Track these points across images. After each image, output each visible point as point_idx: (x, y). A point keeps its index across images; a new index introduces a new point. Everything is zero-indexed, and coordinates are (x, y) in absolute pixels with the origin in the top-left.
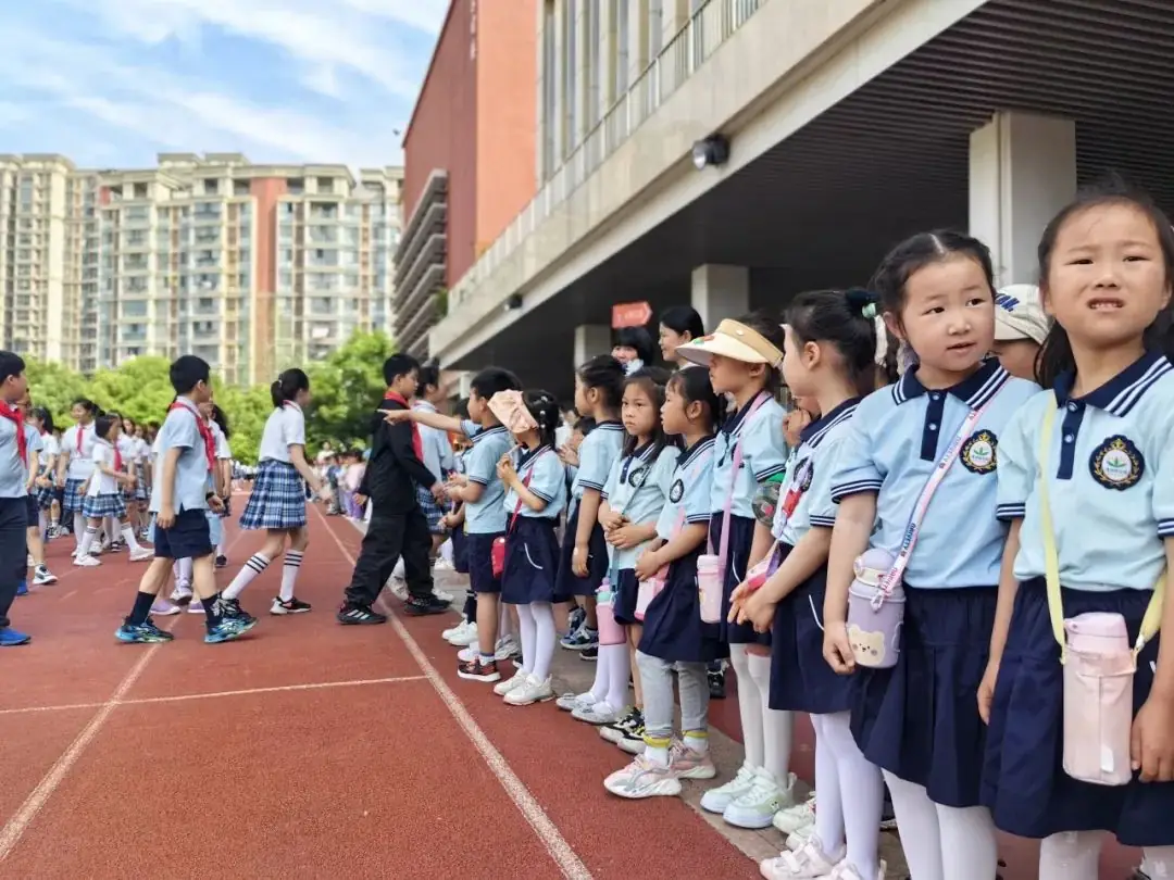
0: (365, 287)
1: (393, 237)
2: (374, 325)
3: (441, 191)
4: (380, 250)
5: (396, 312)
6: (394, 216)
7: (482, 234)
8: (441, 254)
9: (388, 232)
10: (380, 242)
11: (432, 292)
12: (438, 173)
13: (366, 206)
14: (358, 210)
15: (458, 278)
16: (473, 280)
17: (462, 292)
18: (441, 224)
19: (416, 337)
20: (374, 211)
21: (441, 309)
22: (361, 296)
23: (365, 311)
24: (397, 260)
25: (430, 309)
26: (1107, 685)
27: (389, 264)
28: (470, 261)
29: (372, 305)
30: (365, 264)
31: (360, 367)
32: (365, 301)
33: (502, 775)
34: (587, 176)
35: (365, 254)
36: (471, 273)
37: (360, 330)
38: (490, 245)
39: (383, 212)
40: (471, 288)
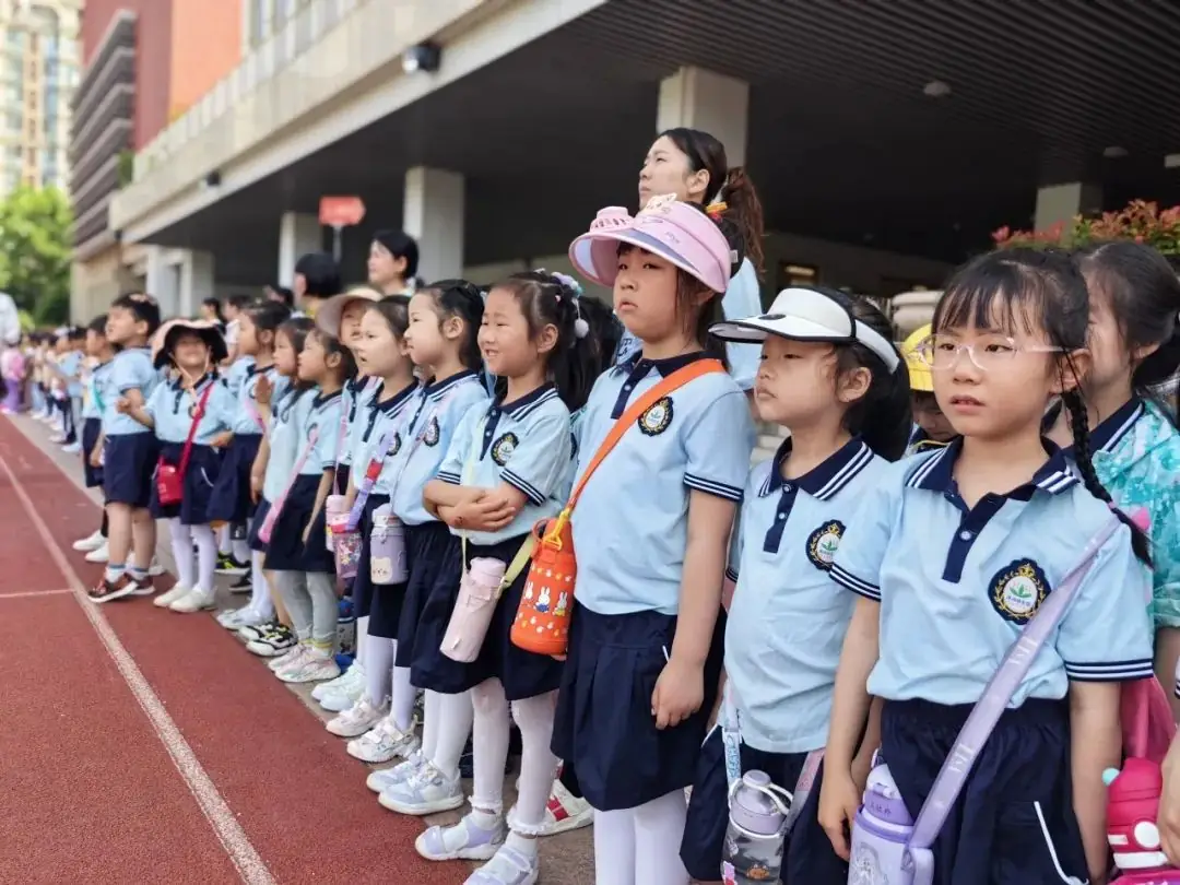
0: (33, 132)
1: (69, 76)
2: (44, 180)
3: (128, 35)
4: (52, 91)
5: (72, 168)
6: (69, 50)
7: (178, 93)
8: (127, 108)
9: (63, 70)
10: (52, 81)
11: (116, 151)
12: (124, 14)
13: (34, 36)
14: (24, 37)
15: (147, 141)
16: (165, 148)
17: (152, 159)
18: (127, 73)
19: (93, 204)
20: (45, 43)
21: (124, 175)
22: (27, 144)
23: (32, 161)
24: (75, 106)
25: (112, 172)
26: (473, 601)
27: (63, 109)
28: (162, 122)
29: (41, 156)
30: (33, 105)
31: (24, 228)
32: (32, 151)
33: (130, 677)
34: (297, 53)
35: (33, 93)
36: (162, 138)
37: (25, 184)
38: (185, 109)
39: (57, 45)
40: (162, 156)
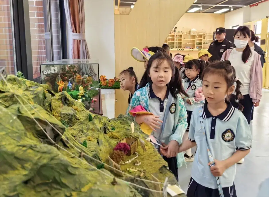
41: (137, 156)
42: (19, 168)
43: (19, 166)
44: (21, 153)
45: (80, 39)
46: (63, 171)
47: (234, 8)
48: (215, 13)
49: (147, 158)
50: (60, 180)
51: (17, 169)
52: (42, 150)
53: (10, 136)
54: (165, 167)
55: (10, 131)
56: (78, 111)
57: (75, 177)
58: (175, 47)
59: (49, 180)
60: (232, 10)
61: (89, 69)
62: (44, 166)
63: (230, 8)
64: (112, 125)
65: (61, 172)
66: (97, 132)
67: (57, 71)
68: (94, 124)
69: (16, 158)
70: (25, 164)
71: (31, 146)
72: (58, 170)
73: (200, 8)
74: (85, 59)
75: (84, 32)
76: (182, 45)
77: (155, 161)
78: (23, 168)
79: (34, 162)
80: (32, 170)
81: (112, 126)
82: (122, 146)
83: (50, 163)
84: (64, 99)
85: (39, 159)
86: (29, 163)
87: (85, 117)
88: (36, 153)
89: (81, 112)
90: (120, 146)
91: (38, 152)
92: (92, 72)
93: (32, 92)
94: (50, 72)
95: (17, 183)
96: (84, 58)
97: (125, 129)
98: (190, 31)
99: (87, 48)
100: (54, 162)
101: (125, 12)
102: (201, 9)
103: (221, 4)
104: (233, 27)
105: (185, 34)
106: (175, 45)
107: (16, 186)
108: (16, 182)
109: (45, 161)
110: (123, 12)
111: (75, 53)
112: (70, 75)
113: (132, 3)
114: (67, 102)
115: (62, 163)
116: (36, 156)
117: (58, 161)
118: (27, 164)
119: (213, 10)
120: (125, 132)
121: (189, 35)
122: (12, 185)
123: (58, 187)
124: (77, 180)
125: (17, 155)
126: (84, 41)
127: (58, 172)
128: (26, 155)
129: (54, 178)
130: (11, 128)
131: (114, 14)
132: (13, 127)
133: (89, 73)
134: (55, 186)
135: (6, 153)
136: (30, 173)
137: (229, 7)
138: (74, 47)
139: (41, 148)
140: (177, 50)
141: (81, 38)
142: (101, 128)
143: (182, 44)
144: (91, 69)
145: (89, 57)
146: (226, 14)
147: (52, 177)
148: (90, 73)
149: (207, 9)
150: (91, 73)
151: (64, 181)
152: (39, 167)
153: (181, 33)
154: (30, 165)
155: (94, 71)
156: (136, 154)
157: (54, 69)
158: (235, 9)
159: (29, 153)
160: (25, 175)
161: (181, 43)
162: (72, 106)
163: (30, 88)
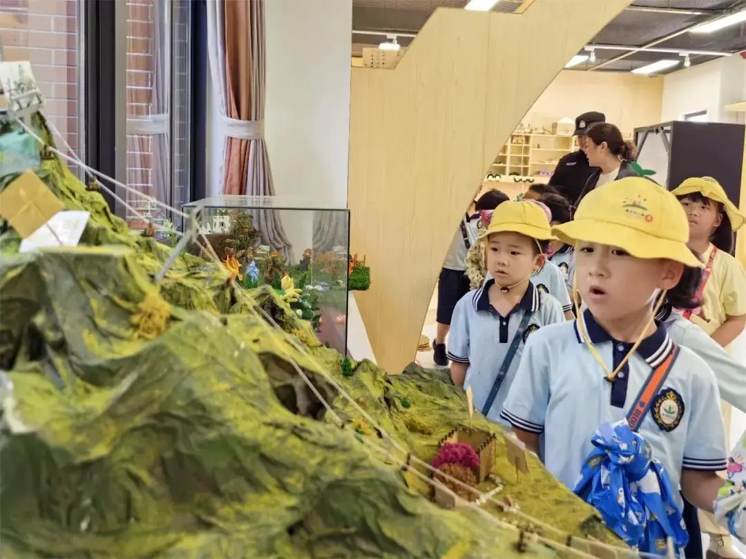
41: (497, 486)
42: (271, 487)
43: (270, 481)
44: (275, 444)
45: (249, 139)
46: (386, 502)
47: (692, 58)
48: (635, 71)
49: (530, 493)
50: (379, 527)
51: (268, 491)
52: (322, 440)
53: (242, 397)
54: (595, 518)
55: (238, 380)
56: (311, 344)
57: (417, 523)
58: (508, 172)
59: (347, 527)
60: (687, 64)
61: (270, 229)
62: (336, 485)
63: (683, 58)
64: (398, 393)
65: (382, 505)
66: (374, 411)
67: (229, 228)
68: (362, 386)
69: (265, 459)
70: (286, 475)
71: (295, 427)
72: (372, 498)
73: (590, 57)
74: (262, 196)
75: (263, 118)
76: (529, 166)
77: (558, 502)
78: (283, 487)
79: (310, 471)
80: (306, 493)
81: (398, 395)
82: (459, 453)
83: (350, 477)
84: (269, 308)
85: (320, 464)
86: (297, 474)
87: (331, 364)
88: (311, 448)
89: (318, 348)
90: (455, 453)
91: (315, 444)
92: (279, 239)
93: (207, 283)
94: (209, 229)
95: (275, 530)
96: (258, 194)
97: (437, 407)
98: (555, 126)
99: (269, 168)
100: (359, 474)
101: (381, 61)
102: (593, 58)
103: (654, 47)
104: (687, 116)
105: (540, 134)
106: (508, 165)
107: (272, 539)
108: (269, 526)
109: (338, 472)
110: (375, 61)
111: (231, 179)
112: (238, 242)
113: (385, 36)
114: (279, 318)
115: (383, 478)
116: (312, 455)
117: (373, 475)
118: (289, 476)
119: (629, 63)
120: (442, 415)
121: (551, 138)
122: (263, 535)
123: (373, 549)
124: (425, 531)
125: (266, 450)
126: (261, 143)
127: (374, 506)
128: (288, 453)
129: (363, 521)
130: (240, 374)
131: (352, 66)
132: (242, 370)
133: (270, 240)
134: (364, 545)
135: (240, 441)
136: (303, 503)
137: (677, 54)
138: (229, 161)
139: (320, 434)
140: (513, 181)
141: (251, 134)
142: (379, 399)
143: (530, 162)
144: (276, 227)
145: (272, 191)
146: (667, 77)
147: (357, 519)
148: (272, 239)
149: (611, 59)
150: (274, 238)
151: (389, 531)
152: (323, 487)
153: (528, 130)
154: (298, 481)
155: (284, 234)
156: (493, 481)
157: (222, 220)
158: (696, 61)
159: (294, 447)
160: (292, 509)
161: (526, 160)
162: (292, 331)
163: (198, 271)
